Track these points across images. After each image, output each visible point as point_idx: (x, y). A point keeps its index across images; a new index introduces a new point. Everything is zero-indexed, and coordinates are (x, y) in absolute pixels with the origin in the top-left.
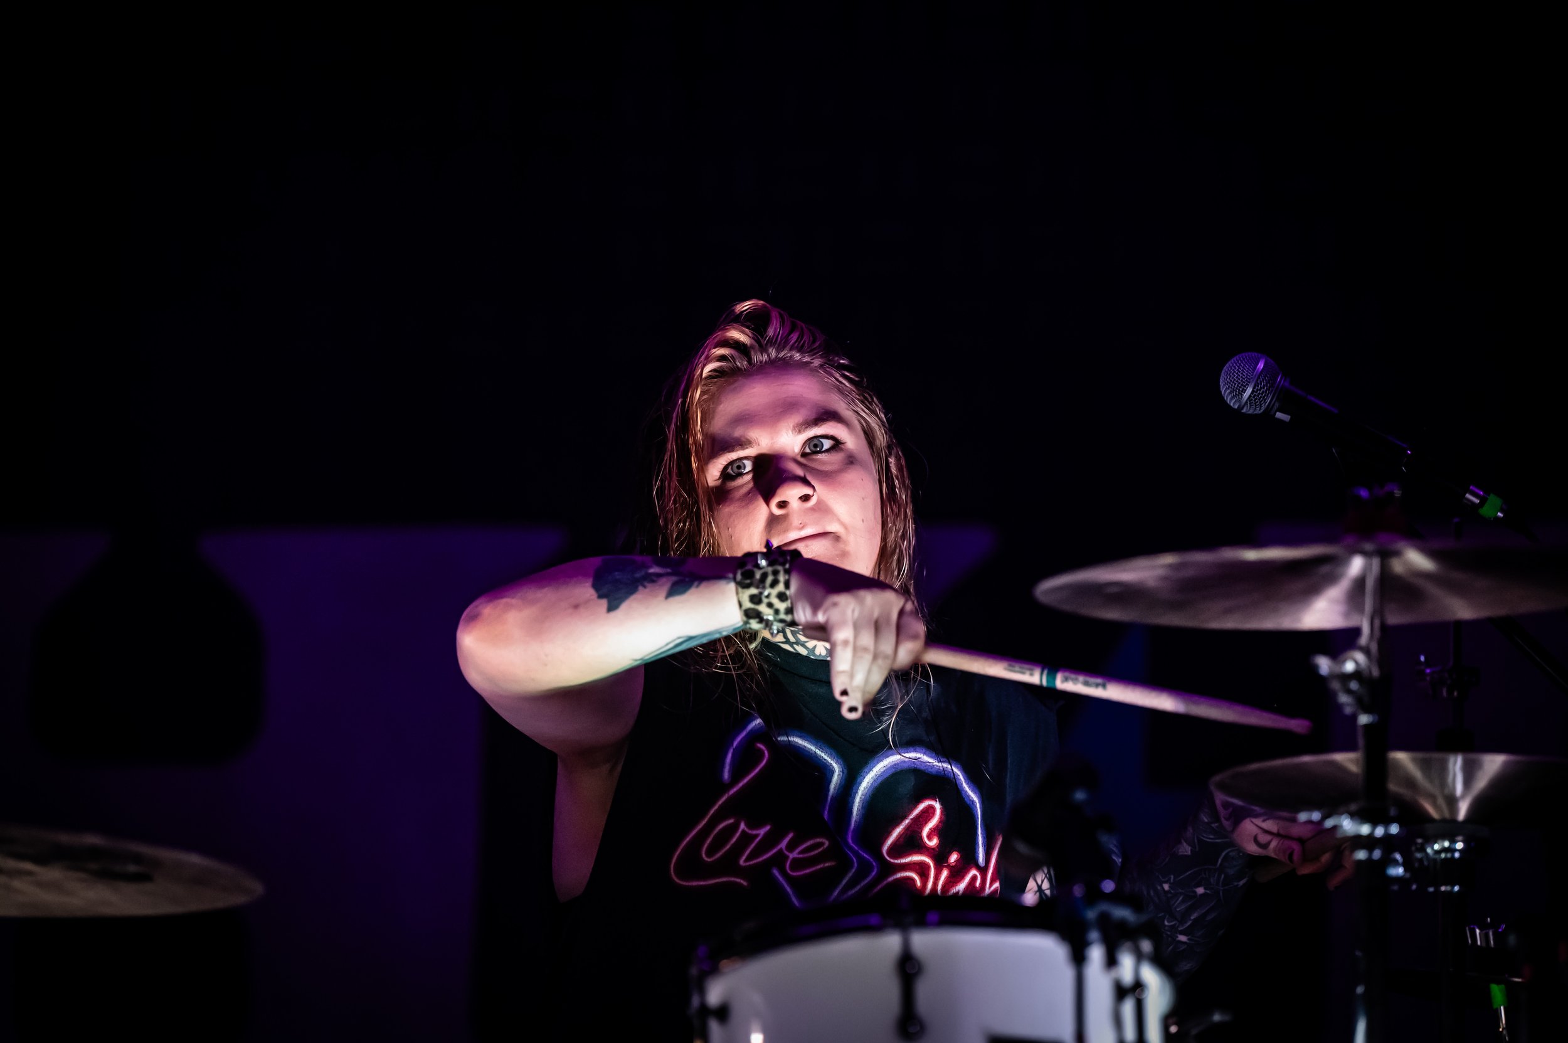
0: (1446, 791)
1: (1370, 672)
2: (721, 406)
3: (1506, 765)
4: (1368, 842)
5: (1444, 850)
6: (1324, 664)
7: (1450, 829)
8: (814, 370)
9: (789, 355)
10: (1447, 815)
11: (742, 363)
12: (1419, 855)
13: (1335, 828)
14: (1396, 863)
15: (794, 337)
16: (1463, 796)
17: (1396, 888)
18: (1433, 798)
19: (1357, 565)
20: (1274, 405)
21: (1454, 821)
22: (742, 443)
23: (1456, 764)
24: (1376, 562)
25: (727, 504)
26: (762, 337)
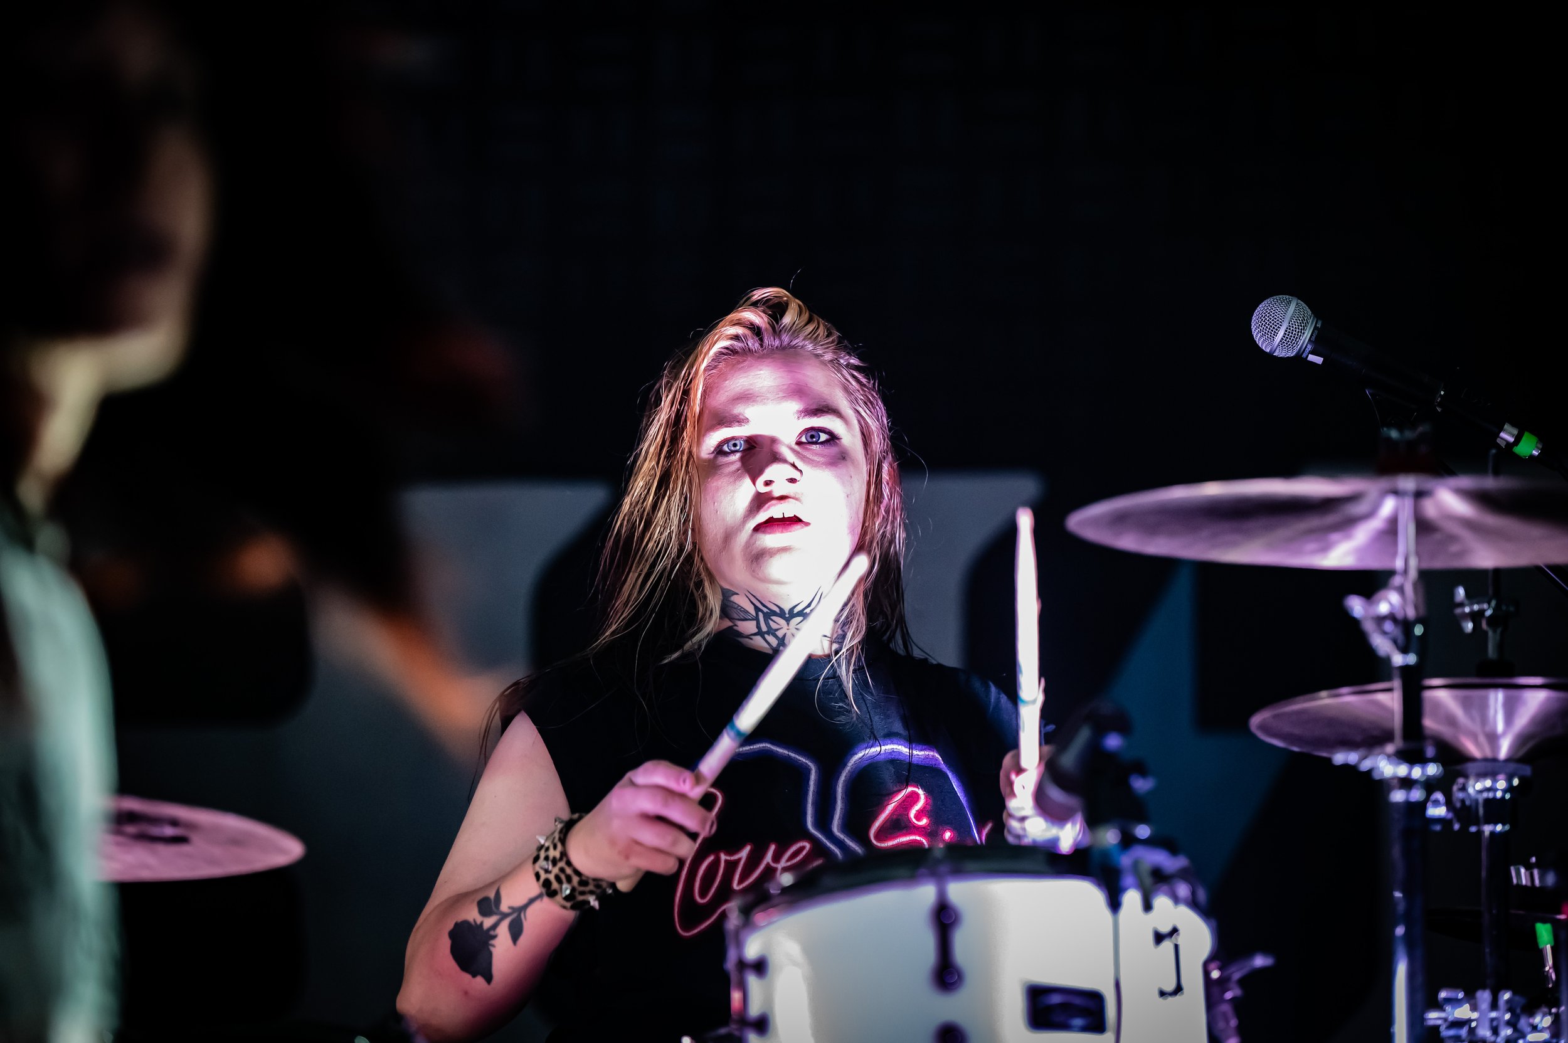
0: (1488, 729)
1: (1405, 614)
2: (727, 382)
3: (1548, 699)
4: (1407, 783)
5: (1488, 790)
6: (1356, 606)
7: (1491, 767)
8: (824, 363)
9: (801, 344)
10: (1489, 754)
11: (753, 344)
12: (1461, 795)
13: (1369, 772)
14: (1436, 803)
15: (810, 328)
16: (1505, 733)
17: (1438, 828)
18: (1474, 737)
19: (1389, 506)
20: (1306, 347)
21: (1495, 760)
22: (739, 421)
23: (1497, 698)
24: (1408, 503)
25: (716, 477)
26: (777, 323)
